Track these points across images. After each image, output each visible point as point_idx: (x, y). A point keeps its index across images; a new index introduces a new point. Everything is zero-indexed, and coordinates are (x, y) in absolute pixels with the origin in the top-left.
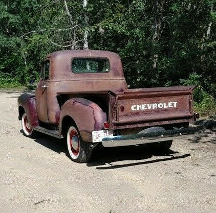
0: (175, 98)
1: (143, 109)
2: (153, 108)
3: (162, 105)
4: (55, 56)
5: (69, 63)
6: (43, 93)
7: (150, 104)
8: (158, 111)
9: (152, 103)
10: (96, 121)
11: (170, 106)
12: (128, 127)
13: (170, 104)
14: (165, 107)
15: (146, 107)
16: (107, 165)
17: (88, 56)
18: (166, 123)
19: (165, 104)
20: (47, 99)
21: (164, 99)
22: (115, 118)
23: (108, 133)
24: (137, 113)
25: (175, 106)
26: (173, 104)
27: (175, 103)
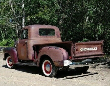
0: (96, 46)
1: (85, 50)
2: (89, 50)
3: (92, 49)
4: (31, 27)
5: (38, 31)
6: (24, 45)
7: (87, 48)
8: (90, 51)
9: (88, 48)
10: (64, 56)
11: (95, 49)
12: (79, 58)
13: (95, 48)
14: (93, 50)
15: (86, 49)
16: (65, 78)
17: (46, 28)
18: (93, 57)
19: (93, 48)
20: (27, 48)
21: (92, 46)
22: (74, 54)
23: (70, 61)
24: (82, 52)
25: (97, 49)
26: (96, 49)
27: (97, 48)
